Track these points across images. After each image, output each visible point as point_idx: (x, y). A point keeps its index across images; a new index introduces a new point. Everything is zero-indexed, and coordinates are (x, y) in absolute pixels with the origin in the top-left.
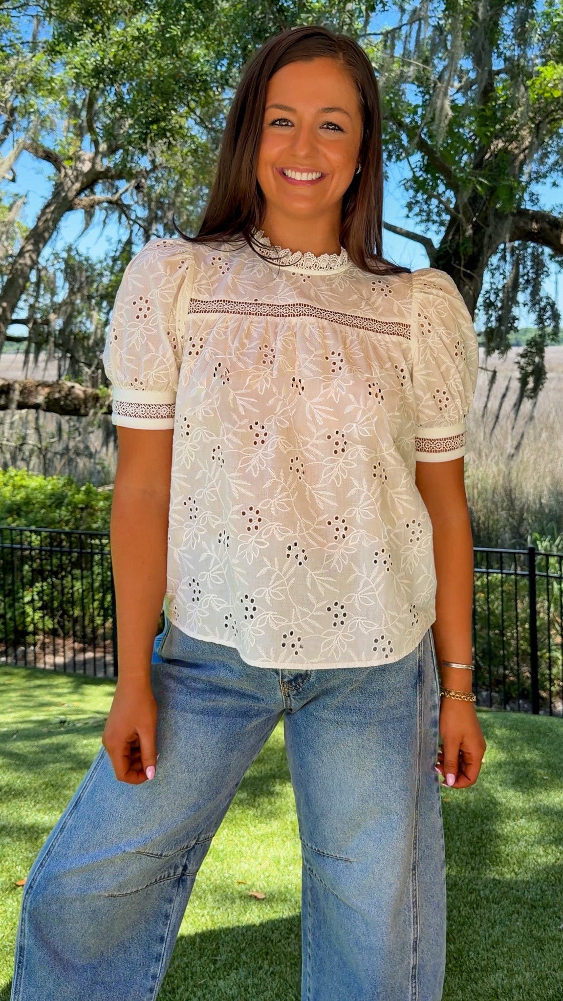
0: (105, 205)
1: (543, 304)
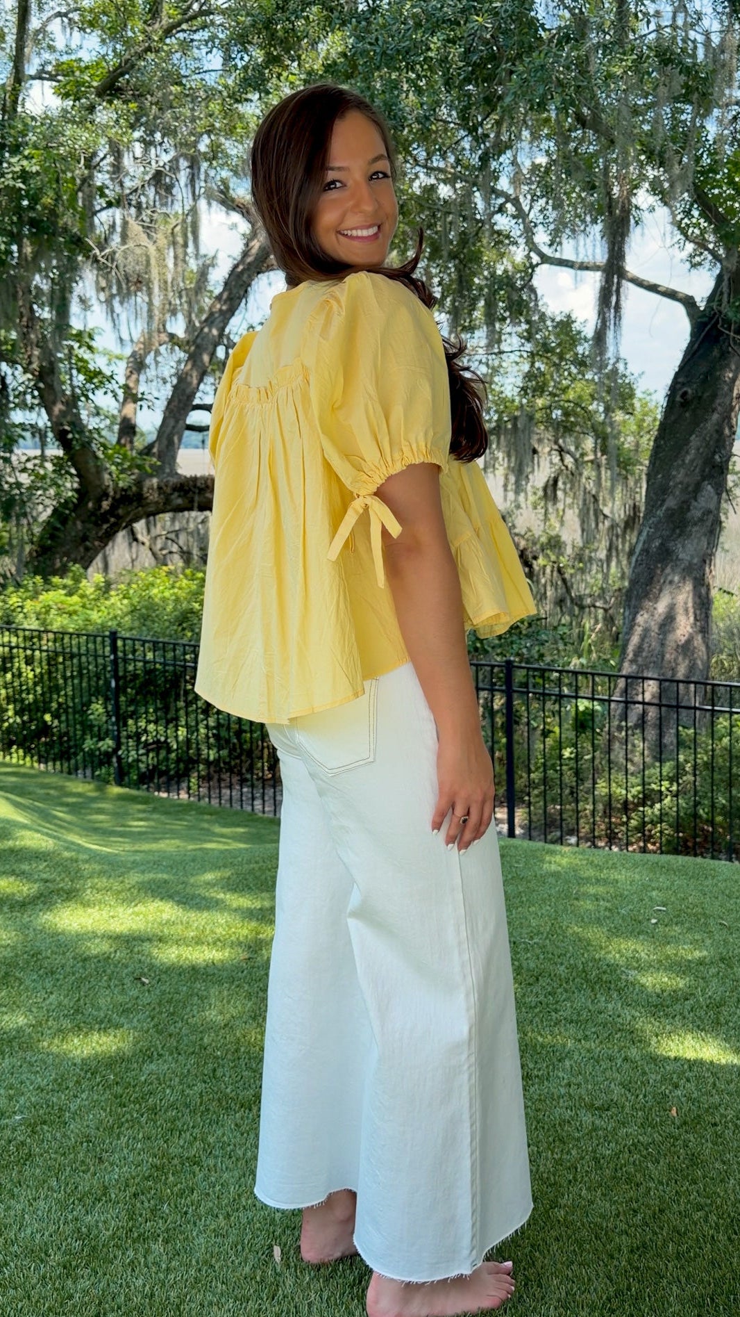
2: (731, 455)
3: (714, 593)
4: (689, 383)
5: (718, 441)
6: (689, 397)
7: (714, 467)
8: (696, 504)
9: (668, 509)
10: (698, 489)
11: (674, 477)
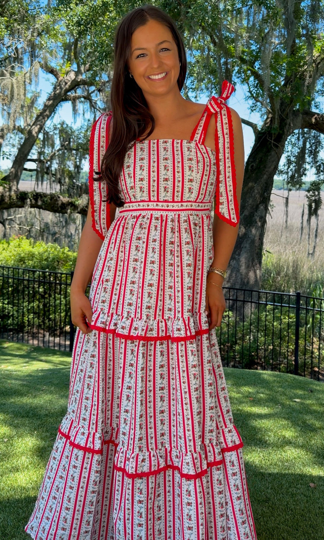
0: (82, 99)
1: (319, 163)
2: (270, 194)
3: (264, 252)
4: (254, 161)
5: (266, 187)
6: (254, 167)
7: (264, 198)
8: (256, 213)
9: (245, 215)
10: (257, 207)
11: (248, 201)
